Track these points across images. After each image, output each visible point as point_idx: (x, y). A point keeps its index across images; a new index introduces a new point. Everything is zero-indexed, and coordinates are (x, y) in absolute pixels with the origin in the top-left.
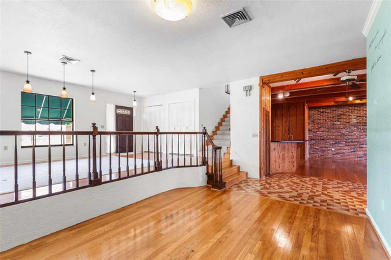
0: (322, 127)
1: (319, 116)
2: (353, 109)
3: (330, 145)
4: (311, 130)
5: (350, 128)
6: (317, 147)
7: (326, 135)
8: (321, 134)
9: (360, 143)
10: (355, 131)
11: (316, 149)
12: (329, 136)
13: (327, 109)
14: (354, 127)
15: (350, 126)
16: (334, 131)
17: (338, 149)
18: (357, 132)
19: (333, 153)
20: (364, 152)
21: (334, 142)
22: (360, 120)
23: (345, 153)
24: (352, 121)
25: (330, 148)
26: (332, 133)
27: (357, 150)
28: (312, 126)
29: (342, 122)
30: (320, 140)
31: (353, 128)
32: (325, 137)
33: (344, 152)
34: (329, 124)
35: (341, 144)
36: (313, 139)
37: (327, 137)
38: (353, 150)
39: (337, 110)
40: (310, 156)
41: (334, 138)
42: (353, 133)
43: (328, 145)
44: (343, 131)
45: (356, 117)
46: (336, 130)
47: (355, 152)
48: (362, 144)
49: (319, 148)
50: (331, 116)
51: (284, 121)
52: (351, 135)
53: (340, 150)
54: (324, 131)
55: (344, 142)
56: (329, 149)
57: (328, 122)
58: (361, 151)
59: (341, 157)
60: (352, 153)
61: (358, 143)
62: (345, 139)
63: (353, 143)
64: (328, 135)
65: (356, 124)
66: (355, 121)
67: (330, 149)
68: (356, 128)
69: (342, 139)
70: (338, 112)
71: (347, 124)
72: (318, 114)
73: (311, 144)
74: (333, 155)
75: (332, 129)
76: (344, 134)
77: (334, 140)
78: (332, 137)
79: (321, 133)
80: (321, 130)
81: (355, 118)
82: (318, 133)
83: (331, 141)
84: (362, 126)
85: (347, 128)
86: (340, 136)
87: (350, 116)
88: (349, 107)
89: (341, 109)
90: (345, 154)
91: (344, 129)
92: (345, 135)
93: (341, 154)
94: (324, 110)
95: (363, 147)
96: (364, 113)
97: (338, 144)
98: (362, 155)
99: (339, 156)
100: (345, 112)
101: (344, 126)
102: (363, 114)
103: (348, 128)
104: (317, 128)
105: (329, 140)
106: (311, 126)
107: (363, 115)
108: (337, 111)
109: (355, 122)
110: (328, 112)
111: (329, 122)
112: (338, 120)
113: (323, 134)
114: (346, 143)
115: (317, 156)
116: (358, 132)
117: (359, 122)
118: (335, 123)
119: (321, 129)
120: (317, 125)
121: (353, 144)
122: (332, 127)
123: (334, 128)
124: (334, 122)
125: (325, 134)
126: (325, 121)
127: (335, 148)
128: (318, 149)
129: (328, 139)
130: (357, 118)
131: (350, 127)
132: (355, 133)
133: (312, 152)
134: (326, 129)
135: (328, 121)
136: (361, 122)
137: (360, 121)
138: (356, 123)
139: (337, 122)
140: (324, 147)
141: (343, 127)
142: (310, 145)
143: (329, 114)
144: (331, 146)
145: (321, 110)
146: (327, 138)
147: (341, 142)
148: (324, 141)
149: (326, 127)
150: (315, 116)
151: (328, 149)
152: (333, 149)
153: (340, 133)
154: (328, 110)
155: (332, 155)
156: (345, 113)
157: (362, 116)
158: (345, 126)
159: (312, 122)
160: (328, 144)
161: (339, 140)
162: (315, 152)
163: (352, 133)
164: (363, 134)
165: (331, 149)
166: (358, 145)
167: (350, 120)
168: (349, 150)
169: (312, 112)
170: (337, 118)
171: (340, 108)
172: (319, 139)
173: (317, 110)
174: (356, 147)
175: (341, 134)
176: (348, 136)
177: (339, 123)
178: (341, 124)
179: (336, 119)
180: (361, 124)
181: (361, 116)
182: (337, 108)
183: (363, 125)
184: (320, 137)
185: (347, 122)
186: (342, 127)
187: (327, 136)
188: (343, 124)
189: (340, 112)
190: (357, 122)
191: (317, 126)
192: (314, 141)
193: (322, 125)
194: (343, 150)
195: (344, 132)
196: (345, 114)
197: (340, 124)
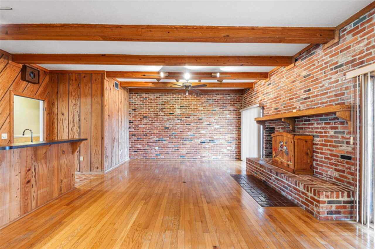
0: (145, 118)
1: (141, 103)
2: (177, 97)
3: (153, 142)
4: (132, 122)
5: (174, 121)
6: (139, 146)
7: (149, 130)
8: (143, 128)
9: (183, 139)
10: (179, 125)
11: (138, 148)
12: (153, 130)
13: (150, 94)
14: (178, 119)
15: (174, 118)
16: (157, 124)
17: (162, 148)
18: (180, 125)
19: (157, 153)
20: (186, 150)
21: (157, 139)
22: (184, 110)
23: (169, 152)
24: (176, 112)
25: (153, 146)
26: (155, 127)
27: (180, 148)
28: (133, 117)
29: (166, 113)
30: (142, 136)
31: (177, 120)
32: (148, 131)
33: (168, 151)
34: (152, 115)
35: (165, 141)
36: (135, 135)
37: (150, 131)
38: (177, 149)
39: (161, 97)
40: (130, 159)
41: (158, 133)
42: (177, 127)
43: (151, 142)
44: (167, 124)
45: (179, 107)
46: (160, 123)
47: (178, 150)
48: (185, 141)
49: (141, 147)
50: (155, 104)
51: (71, 104)
52: (175, 129)
53: (163, 149)
54: (147, 124)
55: (168, 138)
56: (152, 147)
57: (152, 112)
58: (184, 149)
59: (165, 157)
60: (175, 151)
61: (182, 139)
62: (169, 134)
63: (177, 139)
64: (151, 130)
65: (180, 116)
66: (178, 111)
67: (153, 148)
68: (179, 121)
69: (166, 134)
70: (162, 99)
71: (171, 115)
72: (140, 101)
73: (132, 142)
74: (156, 155)
75: (156, 122)
76: (168, 128)
77: (158, 136)
78: (155, 132)
79: (144, 126)
80: (143, 123)
81: (179, 108)
82: (140, 126)
83: (155, 137)
84: (185, 118)
85: (170, 120)
86: (164, 130)
87: (174, 106)
88: (173, 94)
89: (165, 96)
90: (168, 153)
91: (168, 121)
92: (169, 129)
93: (165, 153)
94: (147, 95)
95: (186, 144)
96: (187, 102)
97: (162, 141)
98: (185, 154)
99: (163, 157)
100: (169, 100)
101: (167, 118)
102: (186, 104)
103: (171, 121)
104: (139, 119)
105: (152, 136)
106: (131, 116)
107: (186, 105)
108: (161, 98)
109: (178, 114)
110: (152, 99)
111: (153, 112)
112: (162, 110)
113: (147, 128)
114: (169, 139)
115: (139, 158)
116: (182, 126)
117: (182, 113)
118: (159, 113)
119: (144, 121)
120: (139, 116)
121: (177, 140)
122: (156, 118)
123: (158, 121)
124: (158, 112)
125: (147, 129)
126: (148, 111)
127: (158, 146)
128: (140, 148)
129: (152, 135)
130: (181, 108)
131: (174, 119)
132: (178, 126)
133: (133, 153)
134: (149, 121)
135: (151, 110)
136: (184, 114)
137: (183, 112)
138: (180, 115)
139: (161, 113)
140: (147, 145)
141: (167, 119)
142: (131, 143)
143: (153, 102)
144: (154, 144)
145: (144, 95)
146: (150, 133)
147: (165, 138)
148: (147, 138)
149: (149, 119)
150: (137, 103)
151: (151, 148)
152: (157, 148)
153: (164, 127)
154: (152, 96)
155: (155, 156)
156: (170, 101)
157: (185, 106)
158: (169, 118)
159: (133, 111)
160: (151, 141)
161: (163, 136)
162: (136, 153)
163: (176, 126)
164: (186, 128)
165: (154, 147)
166: (181, 141)
167: (174, 111)
168: (172, 148)
169: (133, 98)
170: (161, 107)
171: (164, 95)
172: (141, 135)
173: (139, 94)
174: (179, 144)
175: (165, 128)
176: (171, 131)
177: (162, 114)
178: (165, 116)
179: (160, 108)
180: (185, 116)
181: (184, 107)
182: (161, 94)
183: (186, 117)
184: (143, 131)
185: (171, 112)
186: (166, 120)
187: (150, 130)
188: (167, 116)
189: (164, 100)
190: (181, 114)
191: (139, 117)
192: (136, 138)
193: (144, 116)
194: (167, 148)
195: (167, 126)
196: (169, 102)
197: (164, 115)
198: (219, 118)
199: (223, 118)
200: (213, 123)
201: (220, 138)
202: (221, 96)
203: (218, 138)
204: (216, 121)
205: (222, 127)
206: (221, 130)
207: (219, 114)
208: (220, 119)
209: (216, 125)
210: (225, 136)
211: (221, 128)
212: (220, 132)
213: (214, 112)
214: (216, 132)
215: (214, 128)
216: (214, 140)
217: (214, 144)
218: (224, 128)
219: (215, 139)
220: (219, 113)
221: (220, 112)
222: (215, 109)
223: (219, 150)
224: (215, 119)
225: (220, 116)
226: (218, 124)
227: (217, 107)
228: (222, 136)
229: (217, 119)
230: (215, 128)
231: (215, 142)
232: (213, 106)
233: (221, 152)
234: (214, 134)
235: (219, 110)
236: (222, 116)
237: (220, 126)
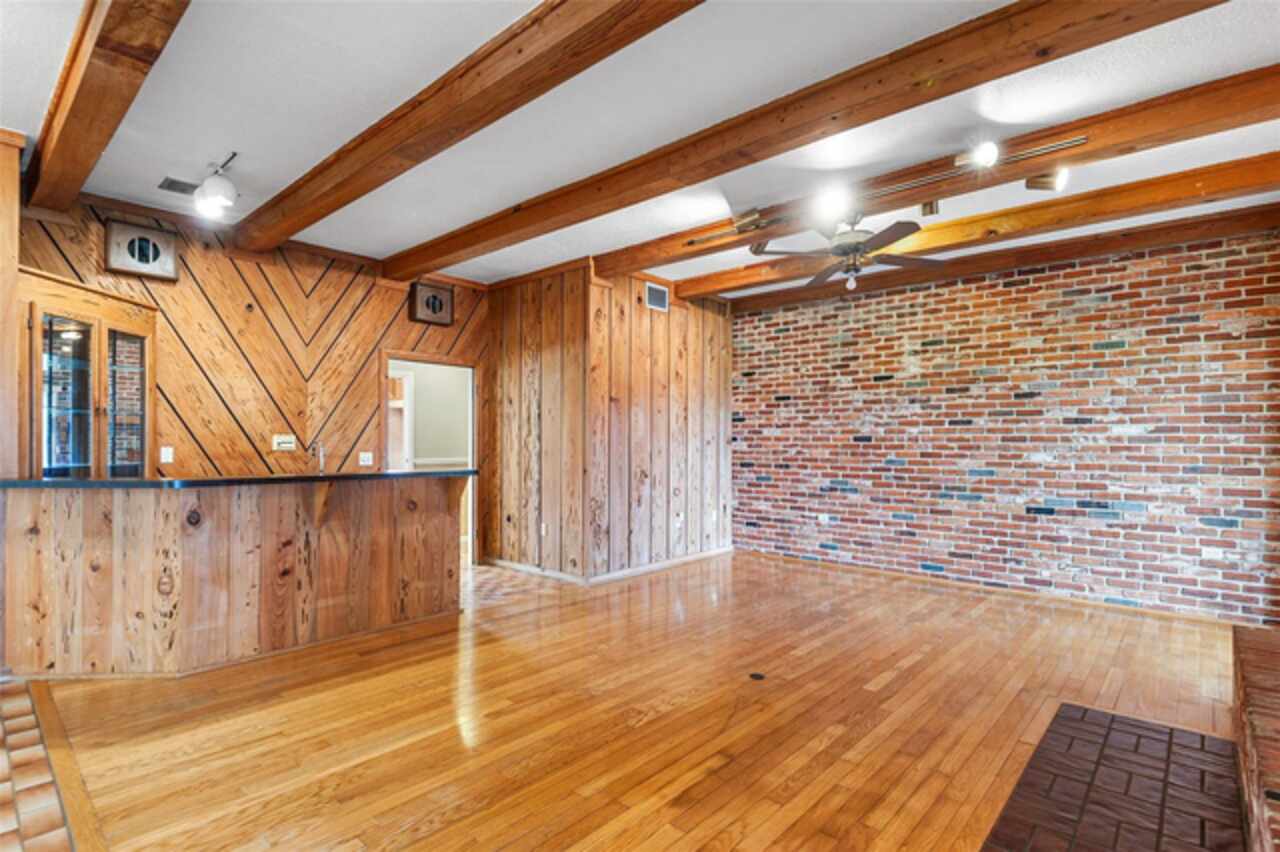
0: (782, 403)
1: (771, 346)
2: (908, 303)
3: (812, 495)
4: (742, 420)
5: (893, 409)
6: (763, 506)
7: (796, 445)
8: (778, 439)
9: (939, 488)
10: (915, 424)
11: (760, 512)
12: (809, 447)
13: (801, 310)
14: (913, 401)
15: (894, 396)
16: (826, 422)
17: (843, 520)
18: (921, 428)
19: (824, 538)
20: (952, 538)
21: (827, 482)
22: (939, 360)
23: (873, 541)
24: (903, 369)
25: (810, 510)
26: (819, 435)
27: (924, 527)
28: (744, 400)
29: (861, 375)
30: (773, 469)
31: (907, 404)
32: (793, 452)
33: (866, 537)
34: (809, 390)
35: (855, 491)
36: (750, 465)
37: (799, 453)
38: (905, 528)
39: (840, 313)
40: (737, 548)
41: (828, 460)
42: (906, 436)
43: (803, 495)
44: (863, 424)
45: (918, 348)
46: (837, 418)
47: (913, 534)
48: (943, 496)
49: (770, 509)
50: (818, 344)
51: (526, 370)
52: (896, 443)
53: (849, 524)
54: (788, 426)
55: (869, 483)
56: (807, 513)
57: (806, 379)
58: (941, 533)
59: (854, 558)
60: (899, 541)
61: (929, 487)
62: (873, 465)
63: (904, 486)
64: (803, 446)
65: (919, 384)
66: (912, 366)
67: (810, 518)
68: (917, 408)
69: (861, 465)
70: (846, 322)
71: (881, 383)
72: (768, 340)
73: (740, 491)
74: (822, 546)
75: (821, 415)
76: (869, 439)
77: (829, 471)
78: (818, 453)
79: (778, 433)
80: (776, 421)
81: (916, 353)
82: (766, 432)
83: (816, 476)
84: (945, 396)
85: (878, 407)
86: (851, 446)
87: (896, 343)
88: (888, 294)
89: (857, 307)
90: (870, 545)
91: (869, 410)
92: (873, 442)
93: (856, 543)
94: (791, 316)
95: (948, 512)
96: (958, 320)
97: (843, 490)
98: (946, 557)
99: (847, 556)
100: (874, 321)
101: (865, 397)
102: (948, 327)
103: (883, 409)
104: (763, 408)
105: (809, 471)
106: (740, 397)
107: (949, 333)
108: (840, 319)
109: (915, 377)
110: (806, 327)
111: (809, 376)
112: (843, 367)
113: (787, 439)
114: (874, 485)
115: (763, 550)
116: (930, 428)
117: (931, 371)
118: (832, 379)
119: (778, 413)
120: (763, 395)
121: (905, 491)
122: (820, 401)
123: (828, 411)
124: (827, 375)
125: (791, 442)
126: (792, 373)
127: (830, 511)
128: (767, 512)
129: (805, 467)
130: (925, 352)
131: (894, 401)
132: (914, 431)
133: (745, 530)
134: (798, 412)
135: (803, 371)
136: (940, 374)
137: (934, 367)
138: (919, 380)
139: (839, 377)
140: (788, 505)
141: (865, 402)
142: (737, 494)
143: (810, 337)
144: (815, 503)
145: (780, 317)
146: (800, 457)
147: (856, 481)
148: (790, 477)
149: (796, 405)
150: (757, 348)
151: (803, 517)
152: (824, 518)
153: (851, 436)
154: (806, 317)
155: (817, 548)
156: (876, 326)
157: (945, 338)
158: (872, 397)
159: (746, 379)
160: (802, 488)
161: (848, 472)
162: (754, 531)
163: (903, 432)
164: (949, 440)
165: (814, 514)
166: (927, 499)
167: (895, 365)
168: (886, 524)
169: (746, 332)
170: (837, 354)
171: (853, 304)
172: (769, 466)
173: (763, 316)
174: (916, 511)
175: (856, 439)
176: (883, 451)
177: (846, 381)
178: (856, 388)
179: (835, 360)
180: (943, 382)
181: (941, 342)
182: (840, 304)
183: (949, 391)
184: (775, 452)
185: (883, 374)
186: (860, 405)
187: (799, 448)
188: (863, 387)
189: (852, 325)
190: (924, 376)
191: (762, 400)
192: (753, 476)
193: (781, 395)
194: (864, 521)
195: (865, 431)
196: (873, 331)
197: (852, 385)
198: (1141, 382)
199: (1169, 381)
200: (1105, 411)
201: (1151, 491)
202: (1160, 263)
203: (1141, 492)
204: (1121, 401)
205: (1168, 431)
206: (1160, 449)
207: (1144, 362)
208: (1147, 388)
209: (1121, 422)
210: (1182, 481)
211: (1158, 440)
212: (1156, 459)
213: (1109, 355)
214: (1122, 459)
215: (1108, 439)
216: (1110, 502)
217: (1110, 526)
218: (1181, 440)
219: (1116, 496)
220: (1144, 356)
221: (1148, 352)
222: (1114, 339)
223: (1143, 557)
224: (1114, 393)
225: (1155, 375)
226: (1135, 416)
227: (1132, 325)
228: (1169, 481)
229: (1130, 392)
230: (1119, 439)
231: (1116, 515)
232: (1106, 323)
233: (1160, 569)
234: (1112, 469)
235: (1142, 343)
236: (1161, 371)
237: (1151, 426)
